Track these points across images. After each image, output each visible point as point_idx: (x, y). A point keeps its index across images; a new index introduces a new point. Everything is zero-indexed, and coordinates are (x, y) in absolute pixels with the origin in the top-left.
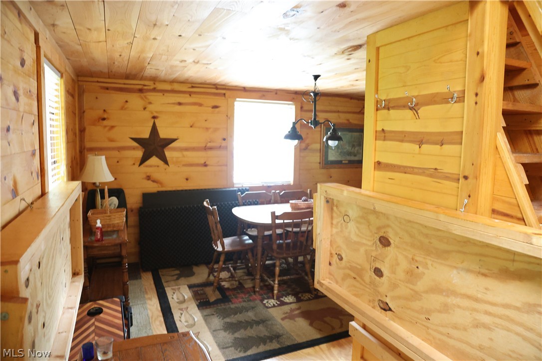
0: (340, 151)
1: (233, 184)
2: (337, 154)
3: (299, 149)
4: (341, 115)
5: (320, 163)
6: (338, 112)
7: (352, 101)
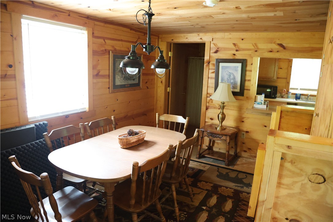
0: (123, 76)
1: (27, 119)
2: (122, 79)
3: (92, 76)
4: (124, 43)
5: (109, 88)
6: (122, 40)
7: (132, 31)
